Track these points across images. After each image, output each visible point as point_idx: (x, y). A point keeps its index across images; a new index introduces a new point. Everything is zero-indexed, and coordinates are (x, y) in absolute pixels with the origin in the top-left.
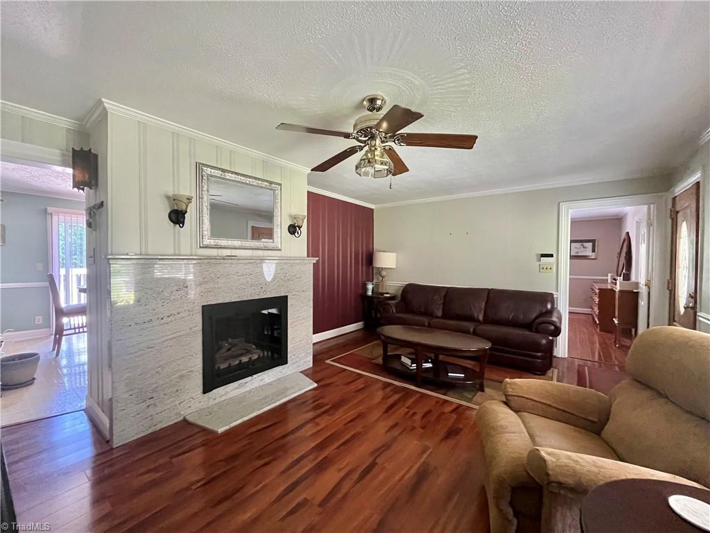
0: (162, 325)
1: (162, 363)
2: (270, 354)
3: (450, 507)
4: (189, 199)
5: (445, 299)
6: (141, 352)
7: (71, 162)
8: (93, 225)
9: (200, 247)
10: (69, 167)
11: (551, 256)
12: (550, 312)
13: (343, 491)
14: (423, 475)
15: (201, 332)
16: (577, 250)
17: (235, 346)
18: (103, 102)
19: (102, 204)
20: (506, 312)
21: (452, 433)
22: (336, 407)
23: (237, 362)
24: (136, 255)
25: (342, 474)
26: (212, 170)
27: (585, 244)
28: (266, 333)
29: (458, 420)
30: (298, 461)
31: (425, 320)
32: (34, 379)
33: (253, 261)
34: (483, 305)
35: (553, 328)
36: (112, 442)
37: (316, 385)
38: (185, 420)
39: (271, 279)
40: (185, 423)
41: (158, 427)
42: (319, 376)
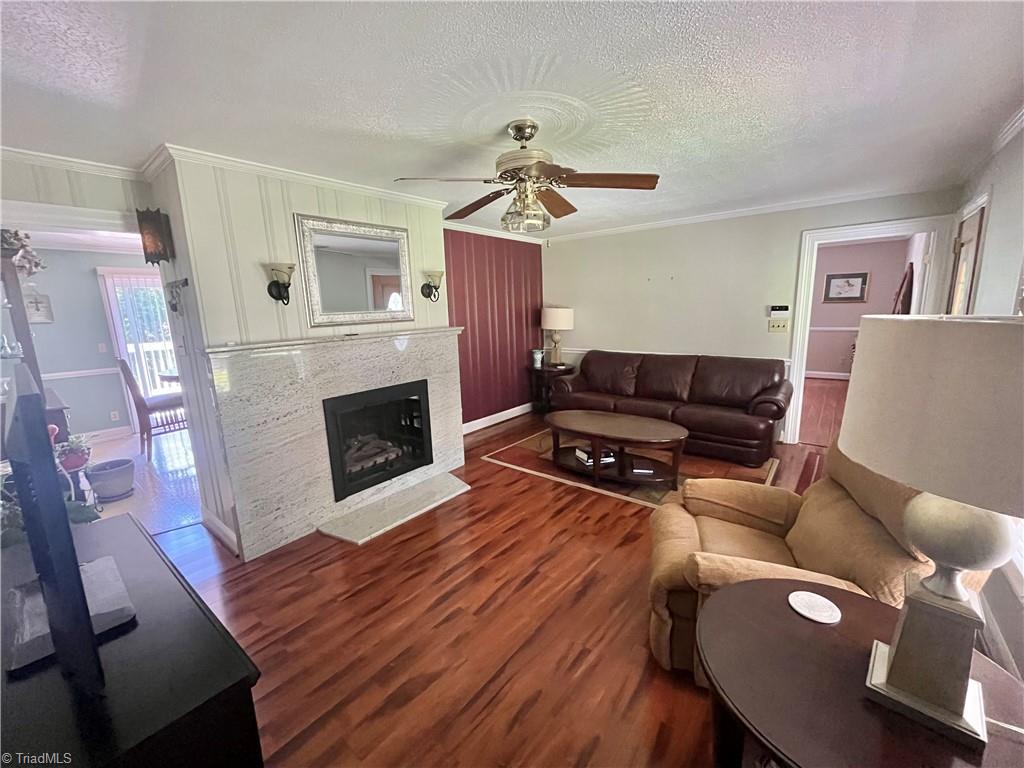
0: (278, 426)
1: (284, 470)
2: (411, 449)
3: (617, 611)
4: (291, 268)
5: (638, 370)
6: (259, 459)
7: (137, 227)
8: (178, 308)
9: (312, 327)
10: (135, 231)
11: (786, 308)
12: (776, 387)
13: (500, 600)
14: (589, 583)
15: (325, 432)
16: (838, 290)
17: (367, 443)
18: (166, 148)
19: (186, 282)
20: (718, 387)
21: (630, 539)
22: (495, 511)
23: (371, 464)
24: (237, 345)
25: (500, 583)
26: (315, 223)
27: (851, 281)
28: (403, 423)
29: (638, 525)
30: (451, 572)
31: (611, 402)
32: (132, 489)
33: (379, 340)
34: (689, 378)
35: (775, 408)
36: (243, 555)
37: (469, 488)
38: (318, 531)
39: (404, 347)
40: (319, 535)
41: (291, 539)
42: (474, 476)
